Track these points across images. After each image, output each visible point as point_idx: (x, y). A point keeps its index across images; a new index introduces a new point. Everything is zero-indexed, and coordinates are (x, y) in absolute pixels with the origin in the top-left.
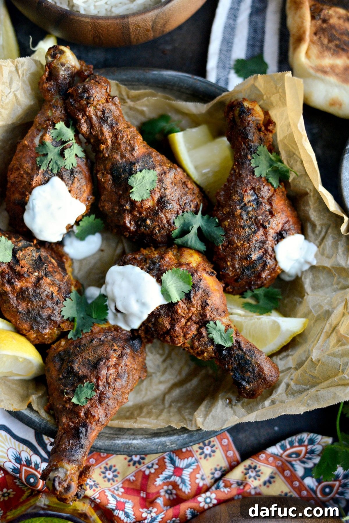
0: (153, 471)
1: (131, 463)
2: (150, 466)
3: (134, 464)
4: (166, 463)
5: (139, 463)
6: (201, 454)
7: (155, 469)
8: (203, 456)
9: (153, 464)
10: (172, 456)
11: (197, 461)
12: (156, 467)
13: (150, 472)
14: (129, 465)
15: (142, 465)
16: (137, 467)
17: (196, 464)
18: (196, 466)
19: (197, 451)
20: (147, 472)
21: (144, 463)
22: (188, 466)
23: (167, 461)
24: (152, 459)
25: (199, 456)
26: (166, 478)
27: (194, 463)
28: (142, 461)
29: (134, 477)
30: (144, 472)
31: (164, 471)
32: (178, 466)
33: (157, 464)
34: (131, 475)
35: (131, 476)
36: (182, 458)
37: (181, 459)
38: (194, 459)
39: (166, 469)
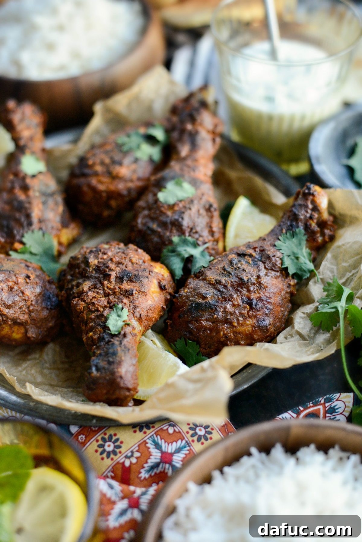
0: (134, 460)
1: (104, 455)
2: (130, 454)
3: (108, 456)
4: (149, 448)
5: (115, 453)
6: (192, 436)
7: (137, 458)
8: (195, 438)
9: (132, 452)
10: (156, 439)
11: (188, 444)
12: (137, 454)
13: (131, 463)
14: (102, 459)
15: (119, 455)
16: (112, 459)
17: (188, 448)
18: (188, 450)
19: (188, 433)
20: (127, 464)
21: (120, 452)
22: (178, 450)
23: (150, 445)
24: (130, 446)
25: (191, 439)
26: (152, 468)
27: (185, 447)
28: (118, 450)
29: (112, 472)
30: (123, 463)
31: (149, 458)
32: (166, 451)
33: (137, 451)
34: (108, 470)
35: (109, 472)
36: (169, 441)
37: (169, 443)
38: (184, 442)
39: (151, 455)
